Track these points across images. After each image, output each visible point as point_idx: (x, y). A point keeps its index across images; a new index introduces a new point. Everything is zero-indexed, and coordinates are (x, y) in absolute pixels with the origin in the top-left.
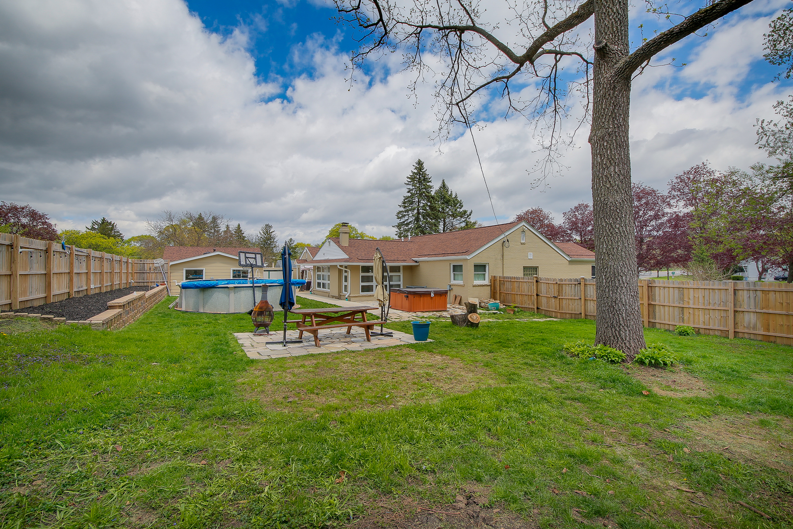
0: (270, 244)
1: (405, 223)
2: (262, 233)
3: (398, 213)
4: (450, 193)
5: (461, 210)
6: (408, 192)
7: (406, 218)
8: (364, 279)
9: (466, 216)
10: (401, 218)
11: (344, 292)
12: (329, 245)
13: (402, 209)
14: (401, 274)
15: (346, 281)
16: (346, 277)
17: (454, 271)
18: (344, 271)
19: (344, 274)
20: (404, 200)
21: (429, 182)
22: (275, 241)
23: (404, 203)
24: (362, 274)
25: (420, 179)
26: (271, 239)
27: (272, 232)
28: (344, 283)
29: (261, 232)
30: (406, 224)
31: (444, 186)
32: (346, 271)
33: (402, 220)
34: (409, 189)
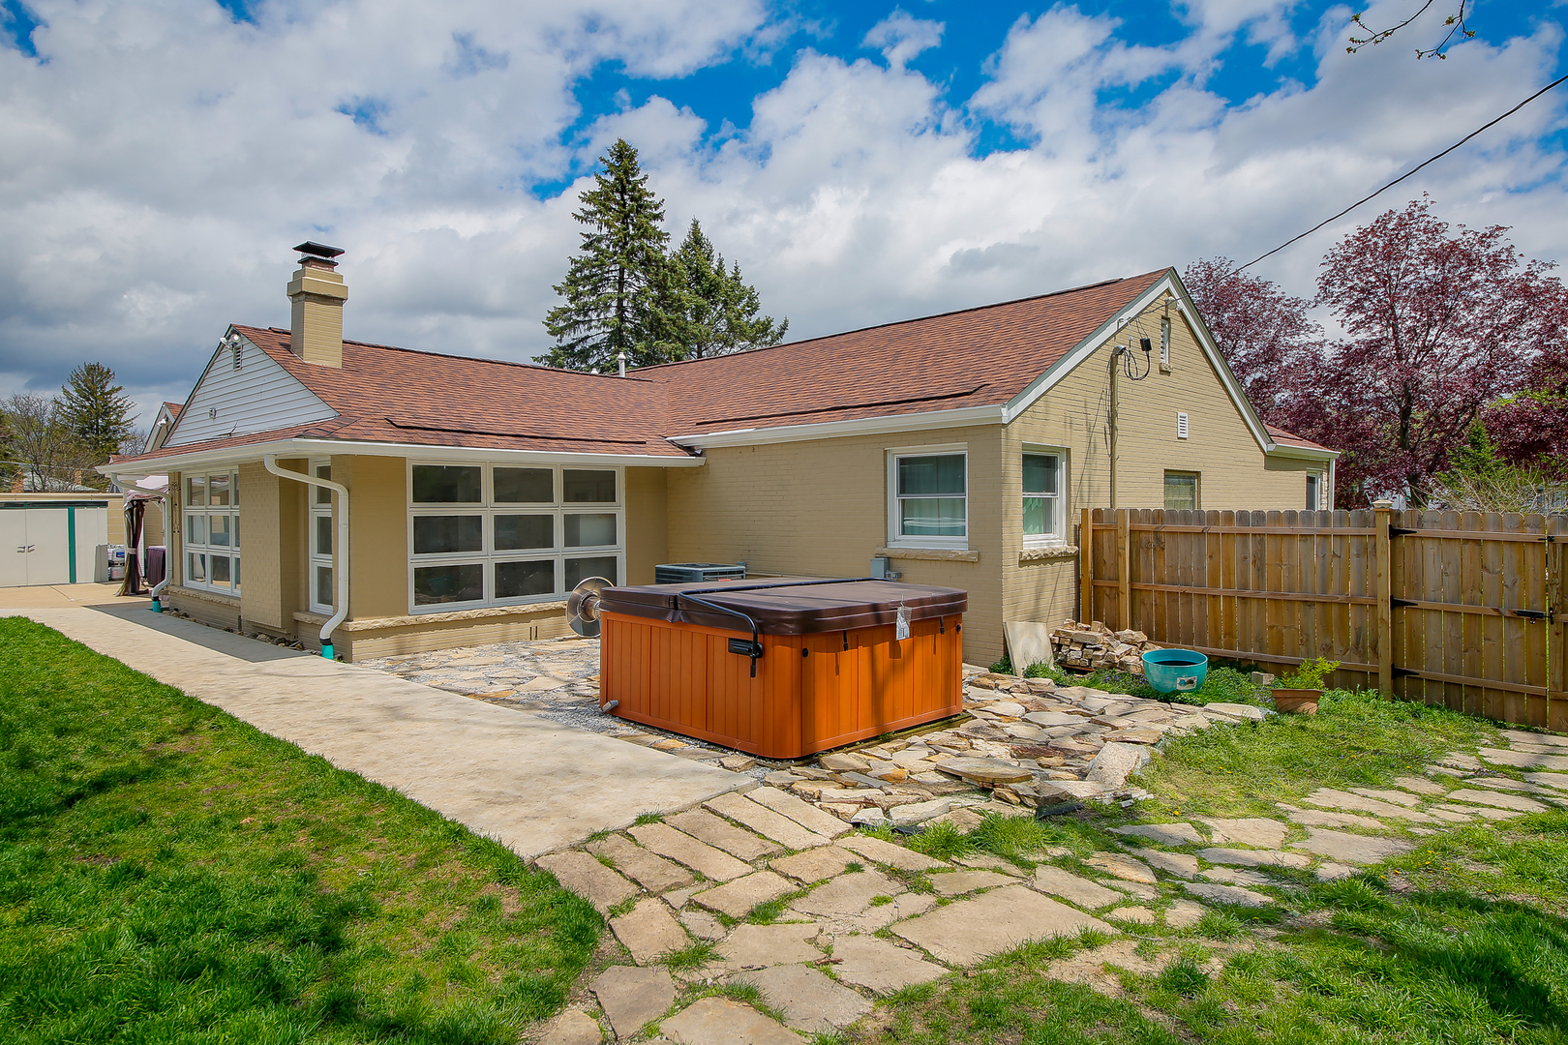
0: (105, 430)
1: (578, 348)
2: (76, 394)
3: (554, 317)
4: (715, 265)
5: (753, 319)
6: (586, 247)
7: (582, 331)
8: (430, 535)
9: (769, 338)
10: (561, 331)
11: (314, 604)
12: (237, 366)
13: (563, 301)
14: (619, 509)
15: (326, 546)
16: (326, 526)
17: (903, 490)
18: (313, 496)
19: (316, 511)
20: (573, 273)
21: (656, 217)
22: (123, 420)
23: (573, 282)
24: (416, 510)
25: (624, 206)
26: (106, 414)
27: (110, 393)
28: (316, 560)
29: (71, 390)
30: (582, 352)
31: (697, 240)
32: (325, 496)
33: (567, 340)
34: (588, 236)
